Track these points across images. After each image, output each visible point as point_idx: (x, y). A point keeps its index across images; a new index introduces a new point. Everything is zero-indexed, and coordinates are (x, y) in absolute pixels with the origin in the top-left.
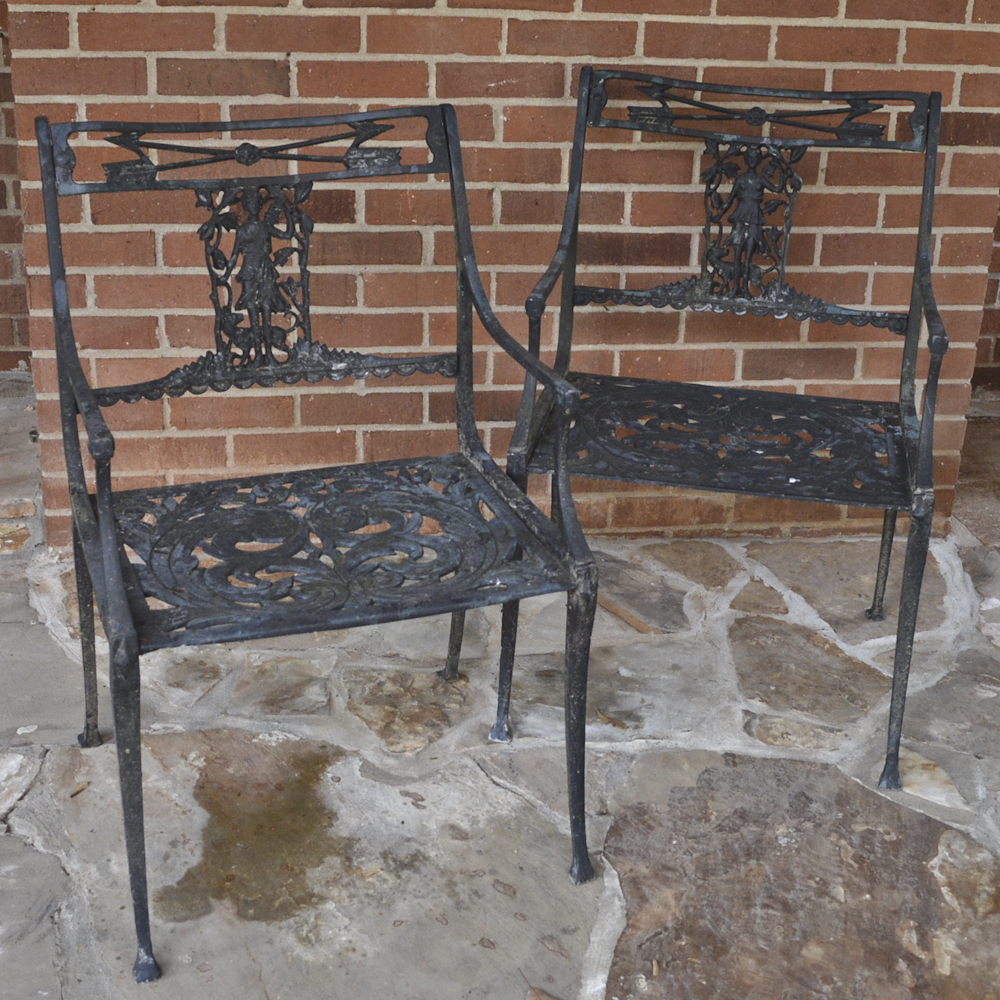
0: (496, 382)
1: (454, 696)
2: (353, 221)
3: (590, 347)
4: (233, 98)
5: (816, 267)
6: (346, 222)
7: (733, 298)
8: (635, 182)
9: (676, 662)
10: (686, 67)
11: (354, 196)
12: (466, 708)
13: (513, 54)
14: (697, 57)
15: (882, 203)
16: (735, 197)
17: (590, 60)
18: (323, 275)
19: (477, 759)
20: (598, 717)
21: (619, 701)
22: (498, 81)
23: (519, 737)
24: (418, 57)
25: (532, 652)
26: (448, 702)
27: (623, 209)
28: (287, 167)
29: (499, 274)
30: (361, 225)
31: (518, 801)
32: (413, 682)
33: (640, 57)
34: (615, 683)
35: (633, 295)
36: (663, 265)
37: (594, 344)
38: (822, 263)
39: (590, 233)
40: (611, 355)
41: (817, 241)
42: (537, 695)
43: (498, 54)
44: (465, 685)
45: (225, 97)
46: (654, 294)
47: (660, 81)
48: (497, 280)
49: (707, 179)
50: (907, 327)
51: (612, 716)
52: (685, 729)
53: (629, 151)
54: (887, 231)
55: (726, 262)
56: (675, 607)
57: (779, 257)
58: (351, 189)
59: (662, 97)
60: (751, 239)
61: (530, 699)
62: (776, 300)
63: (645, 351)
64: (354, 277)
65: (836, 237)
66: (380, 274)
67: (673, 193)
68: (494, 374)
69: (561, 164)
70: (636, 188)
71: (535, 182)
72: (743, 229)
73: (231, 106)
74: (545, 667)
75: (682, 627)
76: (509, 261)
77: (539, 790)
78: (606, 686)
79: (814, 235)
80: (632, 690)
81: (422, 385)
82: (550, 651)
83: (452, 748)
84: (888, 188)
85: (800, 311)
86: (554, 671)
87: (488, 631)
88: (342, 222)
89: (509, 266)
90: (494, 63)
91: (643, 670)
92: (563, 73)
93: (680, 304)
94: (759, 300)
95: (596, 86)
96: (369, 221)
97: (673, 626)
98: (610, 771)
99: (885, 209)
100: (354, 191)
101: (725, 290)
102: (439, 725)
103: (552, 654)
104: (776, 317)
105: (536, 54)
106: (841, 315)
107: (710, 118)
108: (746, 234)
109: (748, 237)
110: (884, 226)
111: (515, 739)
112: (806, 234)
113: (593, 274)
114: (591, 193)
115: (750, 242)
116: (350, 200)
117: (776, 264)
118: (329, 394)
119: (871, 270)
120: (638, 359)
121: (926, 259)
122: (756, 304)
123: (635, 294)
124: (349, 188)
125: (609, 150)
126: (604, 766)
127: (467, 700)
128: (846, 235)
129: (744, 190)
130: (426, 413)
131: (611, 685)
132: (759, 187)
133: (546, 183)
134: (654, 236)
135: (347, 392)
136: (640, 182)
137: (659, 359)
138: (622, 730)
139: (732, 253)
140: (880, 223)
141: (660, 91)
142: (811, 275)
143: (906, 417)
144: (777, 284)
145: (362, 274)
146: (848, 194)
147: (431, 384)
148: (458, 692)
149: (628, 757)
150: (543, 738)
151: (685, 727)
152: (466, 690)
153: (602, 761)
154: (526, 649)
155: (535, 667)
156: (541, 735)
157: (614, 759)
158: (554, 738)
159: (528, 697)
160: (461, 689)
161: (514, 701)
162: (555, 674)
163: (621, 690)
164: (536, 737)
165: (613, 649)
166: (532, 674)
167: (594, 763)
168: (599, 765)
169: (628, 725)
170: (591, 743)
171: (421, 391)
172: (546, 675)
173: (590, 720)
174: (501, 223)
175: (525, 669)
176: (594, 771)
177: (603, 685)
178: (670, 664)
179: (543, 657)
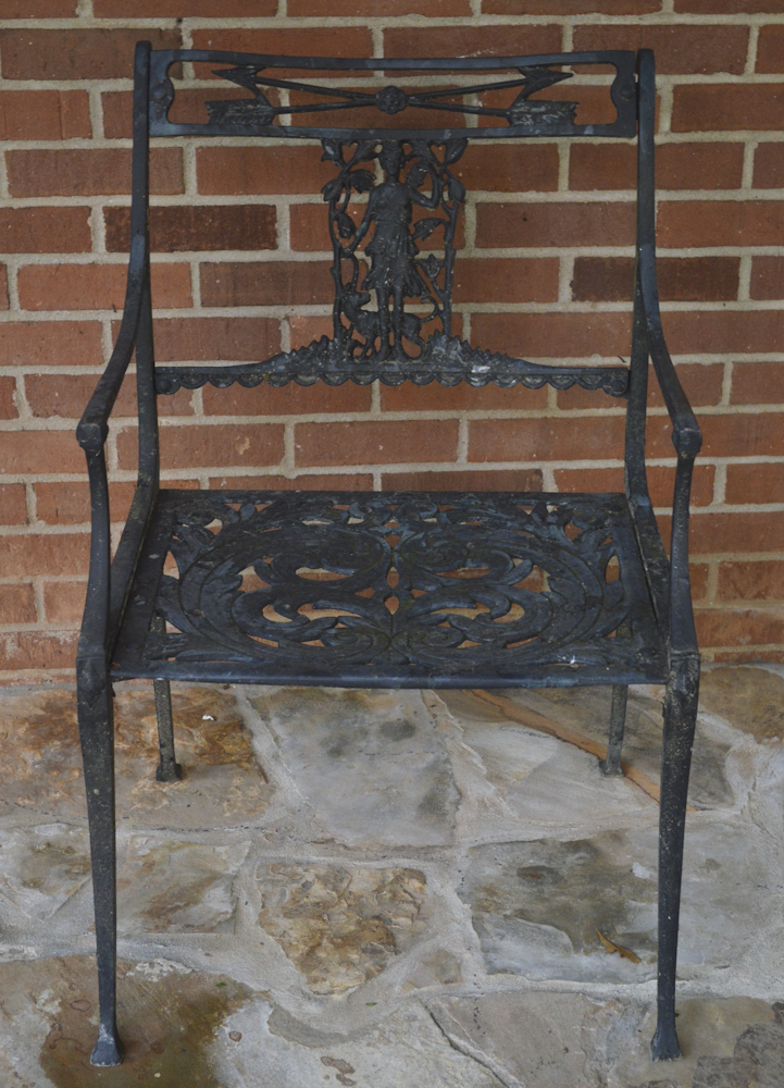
0: (470, 459)
1: (405, 905)
2: (274, 246)
4: (105, 82)
6: (265, 248)
9: (711, 856)
10: (734, 27)
11: (275, 213)
12: (420, 924)
13: (490, 13)
14: (750, 10)
17: (599, 19)
18: (235, 319)
19: (430, 1007)
20: (599, 943)
21: (630, 916)
22: (469, 53)
24: (358, 22)
25: (514, 839)
26: (396, 915)
28: (183, 175)
29: (474, 315)
30: (285, 252)
31: (483, 1076)
32: (350, 882)
33: (669, 14)
34: (627, 889)
36: (701, 300)
37: (606, 407)
39: (599, 258)
42: (518, 906)
43: (469, 13)
44: (420, 888)
45: (96, 81)
48: (472, 324)
51: (620, 941)
52: (721, 964)
56: (713, 771)
58: (271, 203)
61: (508, 913)
64: (277, 322)
66: (312, 317)
67: (714, 201)
68: (469, 450)
69: (558, 165)
71: (522, 191)
73: (102, 94)
74: (532, 862)
75: (722, 801)
76: (489, 298)
77: (513, 1058)
78: (614, 893)
81: (371, 463)
82: (539, 835)
83: (397, 989)
86: (543, 868)
87: (457, 804)
88: (259, 247)
89: (488, 305)
90: (464, 27)
96: (295, 246)
97: (709, 800)
98: (614, 1029)
100: (274, 207)
102: (381, 952)
103: (542, 842)
105: (523, 13)
113: (603, 313)
114: (599, 203)
116: (269, 219)
118: (247, 477)
124: (267, 203)
126: (606, 1022)
127: (422, 911)
131: (620, 892)
133: (538, 190)
134: (689, 261)
135: (271, 473)
138: (632, 964)
145: (287, 318)
147: (383, 463)
148: (410, 899)
149: (639, 1006)
150: (524, 975)
151: (720, 960)
152: (422, 896)
153: (601, 1014)
154: (506, 833)
155: (518, 861)
156: (519, 970)
157: (619, 1011)
158: (537, 976)
159: (505, 909)
160: (414, 894)
161: (487, 916)
162: (545, 873)
163: (634, 900)
164: (513, 973)
165: (627, 834)
166: (515, 873)
167: (592, 1016)
168: (599, 1020)
169: (641, 956)
170: (590, 984)
171: (370, 472)
172: (532, 875)
173: (589, 947)
174: (476, 247)
175: (504, 864)
176: (592, 1029)
177: (610, 892)
178: (704, 860)
179: (528, 848)
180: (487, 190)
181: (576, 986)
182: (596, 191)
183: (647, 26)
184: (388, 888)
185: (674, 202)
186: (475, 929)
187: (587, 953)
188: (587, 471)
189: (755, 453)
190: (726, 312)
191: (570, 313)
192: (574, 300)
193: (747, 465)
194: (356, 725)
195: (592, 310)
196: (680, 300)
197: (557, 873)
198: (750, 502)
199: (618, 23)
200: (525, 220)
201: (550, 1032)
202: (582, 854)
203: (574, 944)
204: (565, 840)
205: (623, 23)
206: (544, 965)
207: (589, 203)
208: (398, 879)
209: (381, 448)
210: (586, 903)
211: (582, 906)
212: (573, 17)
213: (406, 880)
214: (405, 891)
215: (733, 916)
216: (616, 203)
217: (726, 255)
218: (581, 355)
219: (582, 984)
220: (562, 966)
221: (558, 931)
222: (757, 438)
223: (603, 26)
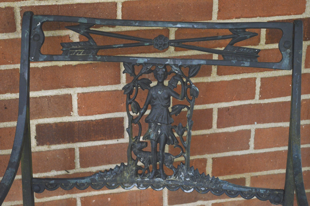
3: (59, 197)
5: (215, 129)
7: (153, 178)
8: (78, 87)
15: (258, 84)
16: (149, 103)
27: (72, 105)
35: (77, 183)
38: (218, 127)
40: (75, 201)
41: (214, 113)
46: (93, 180)
47: (85, 21)
49: (126, 93)
50: (283, 200)
53: (71, 65)
54: (262, 102)
55: (146, 152)
57: (185, 148)
59: (88, 33)
60: (163, 135)
62: (184, 179)
63: (99, 195)
65: (228, 109)
70: (80, 90)
72: (157, 127)
79: (211, 110)
84: (262, 73)
85: (203, 187)
92: (13, 14)
93: (113, 185)
94: (172, 179)
95: (35, 28)
99: (261, 88)
101: (146, 172)
104: (185, 191)
106: (233, 191)
107: (126, 46)
108: (159, 131)
109: (161, 134)
110: (260, 99)
112: (206, 109)
115: (163, 137)
117: (183, 152)
119: (253, 127)
120: (94, 201)
121: (298, 158)
122: (170, 183)
123: (78, 181)
125: (56, 67)
128: (234, 107)
129: (155, 99)
132: (166, 96)
136: (82, 86)
137: (109, 199)
139: (149, 145)
140: (257, 96)
141: (86, 29)
142: (211, 135)
144: (184, 167)
146: (234, 80)
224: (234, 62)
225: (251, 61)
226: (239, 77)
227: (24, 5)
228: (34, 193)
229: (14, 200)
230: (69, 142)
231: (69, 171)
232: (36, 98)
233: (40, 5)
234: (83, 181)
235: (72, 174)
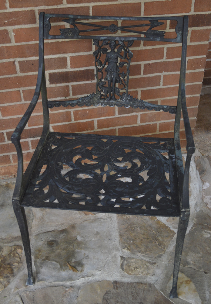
1: (17, 258)
3: (62, 111)
5: (142, 75)
7: (109, 100)
8: (70, 53)
9: (98, 231)
10: (85, 7)
12: (20, 264)
13: (12, 8)
14: (89, 2)
15: (165, 51)
16: (107, 61)
17: (45, 7)
19: (21, 296)
20: (68, 267)
21: (76, 255)
22: (8, 20)
23: (38, 282)
25: (47, 231)
26: (14, 262)
27: (67, 63)
29: (23, 91)
32: (3, 251)
33: (66, 5)
34: (75, 245)
35: (70, 103)
37: (63, 110)
38: (144, 74)
39: (56, 73)
40: (70, 113)
41: (142, 66)
42: (47, 255)
43: (6, 8)
44: (21, 252)
46: (78, 102)
47: (72, 17)
48: (23, 93)
49: (95, 55)
50: (176, 111)
51: (73, 264)
52: (99, 270)
53: (66, 41)
54: (167, 60)
55: (105, 87)
57: (126, 84)
59: (74, 23)
60: (114, 78)
61: (44, 258)
62: (126, 101)
63: (82, 110)
65: (149, 64)
67: (85, 55)
70: (71, 55)
71: (31, 57)
72: (111, 74)
74: (51, 239)
76: (26, 86)
79: (140, 65)
80: (81, 248)
83: (13, 290)
84: (167, 45)
85: (135, 105)
87: (33, 220)
90: (5, 13)
91: (86, 236)
92: (34, 14)
93: (89, 104)
94: (119, 101)
95: (46, 21)
98: (70, 297)
99: (166, 53)
101: (106, 97)
102: (9, 277)
103: (54, 231)
104: (126, 107)
105: (22, 7)
106: (150, 107)
107: (94, 30)
108: (112, 76)
109: (113, 77)
110: (166, 59)
111: (36, 283)
113: (59, 87)
114: (53, 58)
115: (114, 79)
117: (125, 87)
119: (162, 74)
120: (80, 113)
122: (118, 103)
125: (58, 42)
126: (68, 295)
127: (21, 259)
128: (152, 63)
129: (110, 59)
130: (6, 138)
131: (74, 247)
132: (116, 57)
133: (35, 56)
134: (80, 71)
136: (72, 53)
137: (88, 112)
138: (76, 273)
139: (107, 83)
140: (165, 58)
141: (73, 21)
143: (177, 151)
144: (125, 95)
146: (153, 49)
147: (5, 129)
148: (18, 256)
149: (77, 288)
150: (47, 281)
151: (99, 268)
152: (22, 254)
153: (68, 293)
154: (45, 229)
155: (47, 239)
156: (46, 279)
157: (72, 291)
158: (51, 281)
159: (43, 257)
160: (19, 254)
161: (38, 260)
162: (54, 242)
163: (77, 249)
164: (44, 281)
165: (76, 225)
166: (46, 243)
167: (65, 294)
168: (66, 295)
169: (78, 269)
170: (64, 282)
171: (2, 132)
172: (51, 244)
173: (65, 268)
174: (20, 73)
175: (44, 240)
176: (65, 299)
177: (71, 247)
178: (96, 232)
179: (50, 233)
180: (21, 57)
181: (61, 283)
182: (52, 55)
183: (60, 9)
184: (12, 253)
185: (74, 56)
186: (35, 265)
187: (64, 270)
188: (60, 125)
189: (104, 116)
190: (92, 83)
191: (50, 88)
192: (50, 84)
193: (102, 119)
194: (8, 195)
195: (56, 86)
196: (79, 81)
197: (57, 242)
198: (104, 128)
199: (51, 8)
200: (33, 65)
201: (53, 301)
202: (64, 234)
203: (61, 268)
204: (60, 229)
205: (52, 8)
206: (53, 276)
207: (50, 59)
208: (15, 249)
209: (4, 126)
210: (65, 251)
211: (63, 253)
212: (37, 7)
213: (17, 250)
214: (17, 253)
215: (103, 251)
216: (58, 58)
217: (90, 69)
218: (55, 97)
219: (62, 282)
220: (57, 276)
221: (57, 263)
222: (104, 113)
223: (46, 9)
224: (152, 38)
225: (161, 38)
226: (155, 47)
227: (40, 9)
228: (49, 108)
229: (39, 112)
230: (66, 82)
231: (66, 97)
232: (48, 59)
233: (48, 8)
234: (73, 102)
235: (68, 99)
